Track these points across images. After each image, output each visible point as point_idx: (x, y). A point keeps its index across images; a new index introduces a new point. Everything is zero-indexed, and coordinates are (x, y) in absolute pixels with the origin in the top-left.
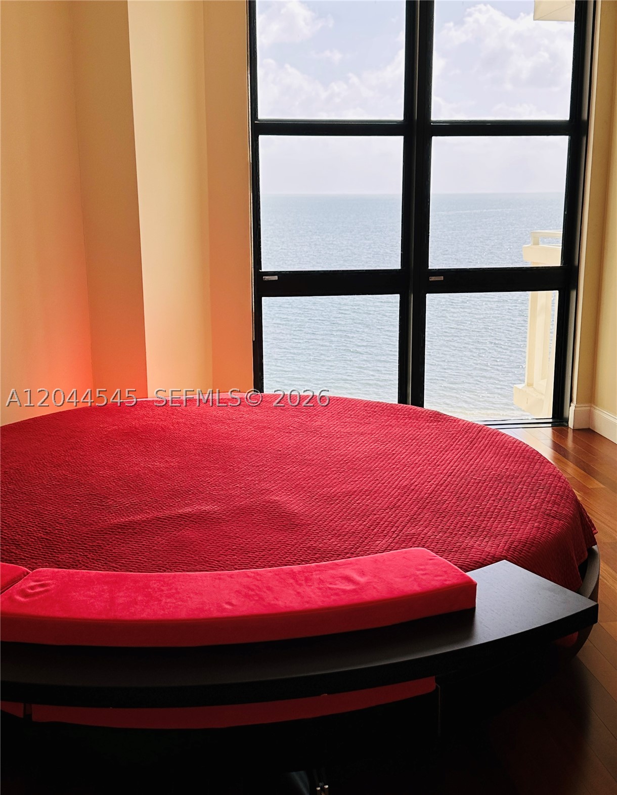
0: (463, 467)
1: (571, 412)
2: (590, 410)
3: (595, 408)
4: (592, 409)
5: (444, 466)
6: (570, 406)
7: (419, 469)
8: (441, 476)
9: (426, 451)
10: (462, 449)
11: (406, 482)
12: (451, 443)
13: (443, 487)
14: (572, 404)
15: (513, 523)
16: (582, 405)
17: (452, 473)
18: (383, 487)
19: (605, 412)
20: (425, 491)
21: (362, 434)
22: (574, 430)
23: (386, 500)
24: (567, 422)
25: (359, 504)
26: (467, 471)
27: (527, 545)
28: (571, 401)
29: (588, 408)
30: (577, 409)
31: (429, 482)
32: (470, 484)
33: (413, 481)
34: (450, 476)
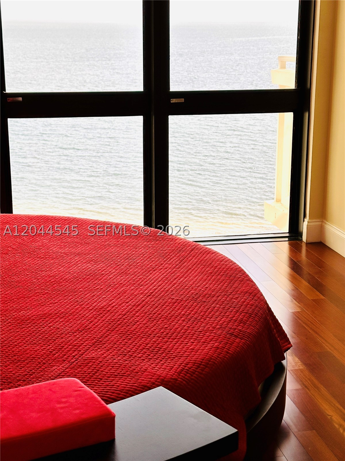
0: (165, 287)
1: (305, 226)
2: (322, 224)
3: (325, 223)
4: (323, 224)
5: (147, 286)
6: (304, 221)
7: (122, 289)
8: (141, 296)
9: (135, 271)
10: (170, 268)
11: (104, 303)
12: (162, 262)
13: (138, 308)
14: (305, 220)
15: (194, 344)
16: (314, 221)
17: (152, 293)
18: (80, 309)
19: (334, 227)
20: (120, 312)
21: (78, 254)
22: (307, 244)
23: (79, 322)
24: (301, 236)
25: (50, 327)
26: (168, 290)
27: (202, 366)
28: (305, 216)
29: (320, 223)
30: (310, 224)
31: (127, 303)
32: (166, 304)
33: (111, 302)
34: (150, 296)
